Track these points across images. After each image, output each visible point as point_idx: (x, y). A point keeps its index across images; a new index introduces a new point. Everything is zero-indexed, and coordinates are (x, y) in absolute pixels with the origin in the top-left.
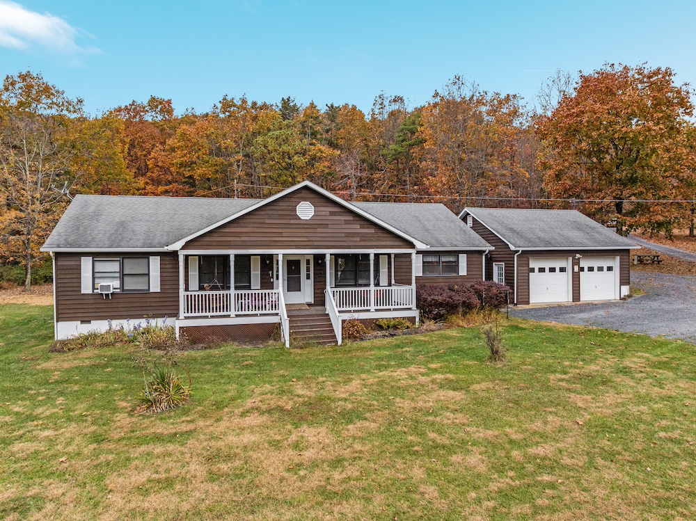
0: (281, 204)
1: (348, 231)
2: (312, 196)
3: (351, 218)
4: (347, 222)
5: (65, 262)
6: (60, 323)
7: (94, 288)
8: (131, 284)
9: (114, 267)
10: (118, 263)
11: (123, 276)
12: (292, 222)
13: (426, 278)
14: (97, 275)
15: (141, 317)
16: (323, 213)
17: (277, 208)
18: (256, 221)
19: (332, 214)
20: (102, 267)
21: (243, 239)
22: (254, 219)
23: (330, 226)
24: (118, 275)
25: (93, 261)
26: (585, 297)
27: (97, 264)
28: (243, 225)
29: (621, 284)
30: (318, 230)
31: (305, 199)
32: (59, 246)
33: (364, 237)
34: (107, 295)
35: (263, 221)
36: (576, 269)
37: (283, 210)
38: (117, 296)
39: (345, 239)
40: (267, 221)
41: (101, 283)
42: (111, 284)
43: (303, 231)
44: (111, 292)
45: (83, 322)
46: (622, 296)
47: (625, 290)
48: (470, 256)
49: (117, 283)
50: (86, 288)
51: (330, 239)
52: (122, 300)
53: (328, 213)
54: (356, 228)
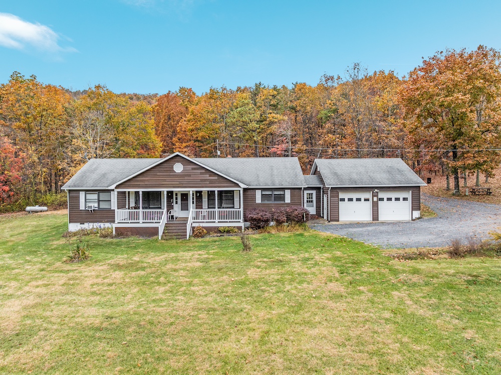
0: (165, 164)
1: (202, 178)
2: (182, 160)
3: (204, 171)
4: (201, 173)
5: (73, 194)
6: (71, 224)
7: (85, 207)
8: (103, 206)
9: (94, 196)
10: (96, 195)
11: (99, 201)
12: (171, 174)
13: (264, 204)
14: (87, 201)
15: (101, 222)
16: (188, 169)
17: (163, 167)
18: (152, 174)
19: (193, 169)
20: (89, 196)
21: (146, 183)
22: (151, 173)
23: (192, 176)
24: (97, 201)
25: (85, 194)
26: (382, 218)
27: (87, 195)
28: (146, 176)
29: (413, 210)
30: (186, 178)
31: (178, 162)
32: (70, 187)
33: (211, 182)
34: (91, 211)
35: (155, 174)
36: (375, 199)
37: (166, 168)
38: (96, 211)
39: (201, 183)
40: (158, 174)
41: (89, 204)
42: (93, 205)
43: (177, 178)
44: (93, 209)
45: (81, 224)
46: (414, 218)
47: (416, 214)
48: (293, 191)
49: (96, 205)
50: (82, 207)
51: (192, 183)
52: (98, 213)
53: (191, 169)
54: (207, 177)
